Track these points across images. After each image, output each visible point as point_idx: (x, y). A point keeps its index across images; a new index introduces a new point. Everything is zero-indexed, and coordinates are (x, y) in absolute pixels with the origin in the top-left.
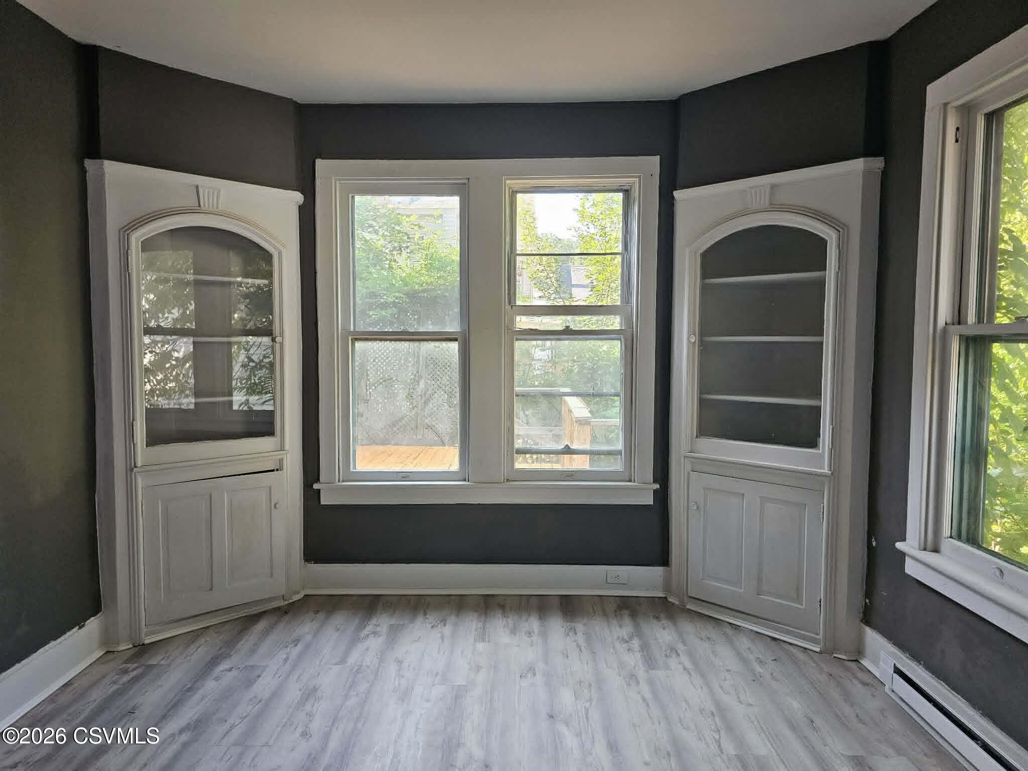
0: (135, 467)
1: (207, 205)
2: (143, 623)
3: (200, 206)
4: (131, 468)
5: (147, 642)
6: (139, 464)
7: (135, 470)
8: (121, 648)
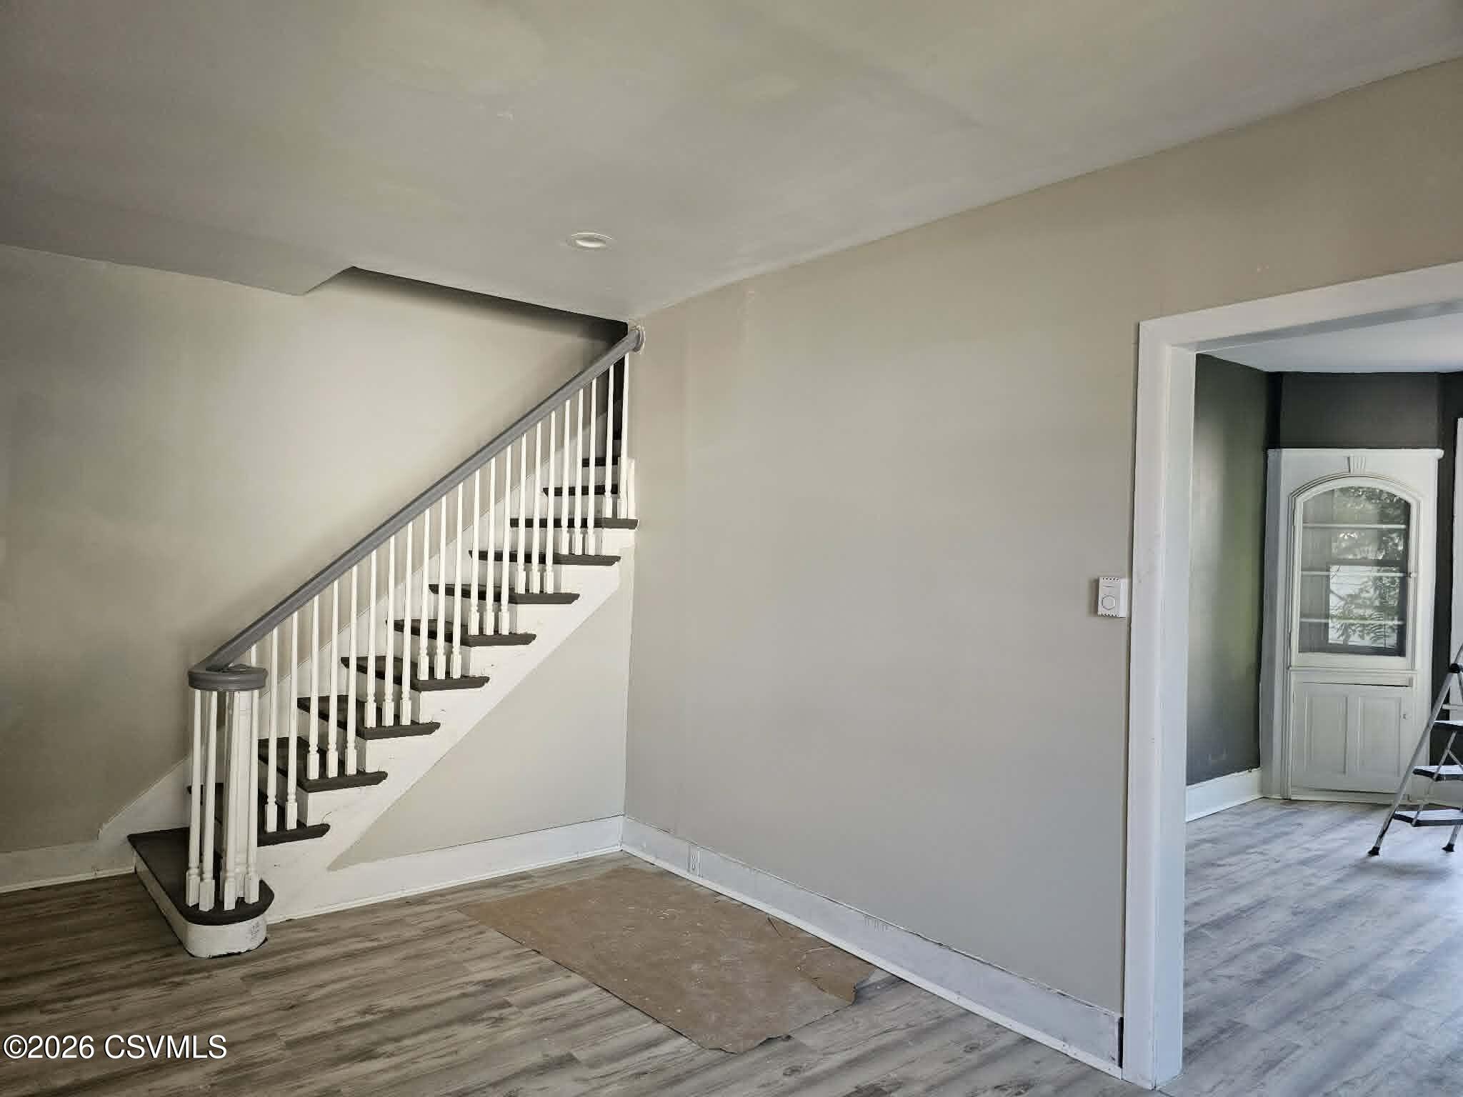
0: (1290, 666)
1: (1359, 467)
2: (1289, 784)
3: (1350, 471)
4: (1288, 667)
5: (1292, 798)
6: (1293, 664)
7: (1291, 668)
8: (1274, 797)
